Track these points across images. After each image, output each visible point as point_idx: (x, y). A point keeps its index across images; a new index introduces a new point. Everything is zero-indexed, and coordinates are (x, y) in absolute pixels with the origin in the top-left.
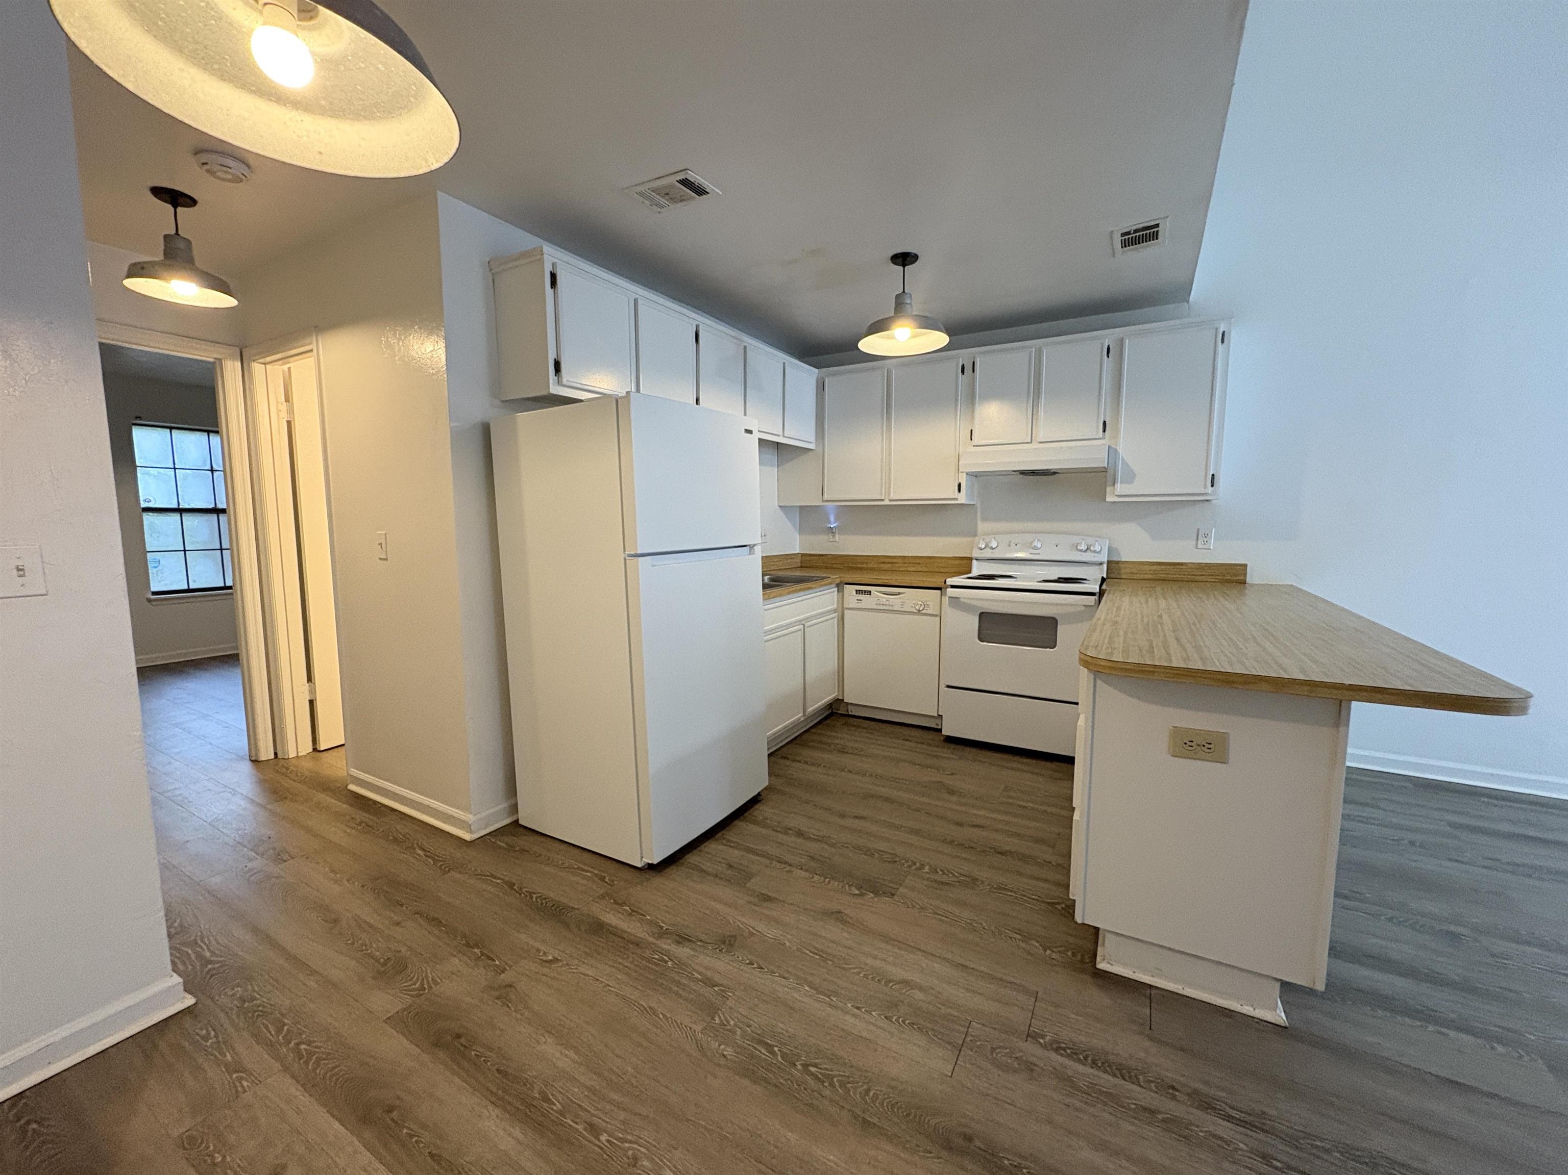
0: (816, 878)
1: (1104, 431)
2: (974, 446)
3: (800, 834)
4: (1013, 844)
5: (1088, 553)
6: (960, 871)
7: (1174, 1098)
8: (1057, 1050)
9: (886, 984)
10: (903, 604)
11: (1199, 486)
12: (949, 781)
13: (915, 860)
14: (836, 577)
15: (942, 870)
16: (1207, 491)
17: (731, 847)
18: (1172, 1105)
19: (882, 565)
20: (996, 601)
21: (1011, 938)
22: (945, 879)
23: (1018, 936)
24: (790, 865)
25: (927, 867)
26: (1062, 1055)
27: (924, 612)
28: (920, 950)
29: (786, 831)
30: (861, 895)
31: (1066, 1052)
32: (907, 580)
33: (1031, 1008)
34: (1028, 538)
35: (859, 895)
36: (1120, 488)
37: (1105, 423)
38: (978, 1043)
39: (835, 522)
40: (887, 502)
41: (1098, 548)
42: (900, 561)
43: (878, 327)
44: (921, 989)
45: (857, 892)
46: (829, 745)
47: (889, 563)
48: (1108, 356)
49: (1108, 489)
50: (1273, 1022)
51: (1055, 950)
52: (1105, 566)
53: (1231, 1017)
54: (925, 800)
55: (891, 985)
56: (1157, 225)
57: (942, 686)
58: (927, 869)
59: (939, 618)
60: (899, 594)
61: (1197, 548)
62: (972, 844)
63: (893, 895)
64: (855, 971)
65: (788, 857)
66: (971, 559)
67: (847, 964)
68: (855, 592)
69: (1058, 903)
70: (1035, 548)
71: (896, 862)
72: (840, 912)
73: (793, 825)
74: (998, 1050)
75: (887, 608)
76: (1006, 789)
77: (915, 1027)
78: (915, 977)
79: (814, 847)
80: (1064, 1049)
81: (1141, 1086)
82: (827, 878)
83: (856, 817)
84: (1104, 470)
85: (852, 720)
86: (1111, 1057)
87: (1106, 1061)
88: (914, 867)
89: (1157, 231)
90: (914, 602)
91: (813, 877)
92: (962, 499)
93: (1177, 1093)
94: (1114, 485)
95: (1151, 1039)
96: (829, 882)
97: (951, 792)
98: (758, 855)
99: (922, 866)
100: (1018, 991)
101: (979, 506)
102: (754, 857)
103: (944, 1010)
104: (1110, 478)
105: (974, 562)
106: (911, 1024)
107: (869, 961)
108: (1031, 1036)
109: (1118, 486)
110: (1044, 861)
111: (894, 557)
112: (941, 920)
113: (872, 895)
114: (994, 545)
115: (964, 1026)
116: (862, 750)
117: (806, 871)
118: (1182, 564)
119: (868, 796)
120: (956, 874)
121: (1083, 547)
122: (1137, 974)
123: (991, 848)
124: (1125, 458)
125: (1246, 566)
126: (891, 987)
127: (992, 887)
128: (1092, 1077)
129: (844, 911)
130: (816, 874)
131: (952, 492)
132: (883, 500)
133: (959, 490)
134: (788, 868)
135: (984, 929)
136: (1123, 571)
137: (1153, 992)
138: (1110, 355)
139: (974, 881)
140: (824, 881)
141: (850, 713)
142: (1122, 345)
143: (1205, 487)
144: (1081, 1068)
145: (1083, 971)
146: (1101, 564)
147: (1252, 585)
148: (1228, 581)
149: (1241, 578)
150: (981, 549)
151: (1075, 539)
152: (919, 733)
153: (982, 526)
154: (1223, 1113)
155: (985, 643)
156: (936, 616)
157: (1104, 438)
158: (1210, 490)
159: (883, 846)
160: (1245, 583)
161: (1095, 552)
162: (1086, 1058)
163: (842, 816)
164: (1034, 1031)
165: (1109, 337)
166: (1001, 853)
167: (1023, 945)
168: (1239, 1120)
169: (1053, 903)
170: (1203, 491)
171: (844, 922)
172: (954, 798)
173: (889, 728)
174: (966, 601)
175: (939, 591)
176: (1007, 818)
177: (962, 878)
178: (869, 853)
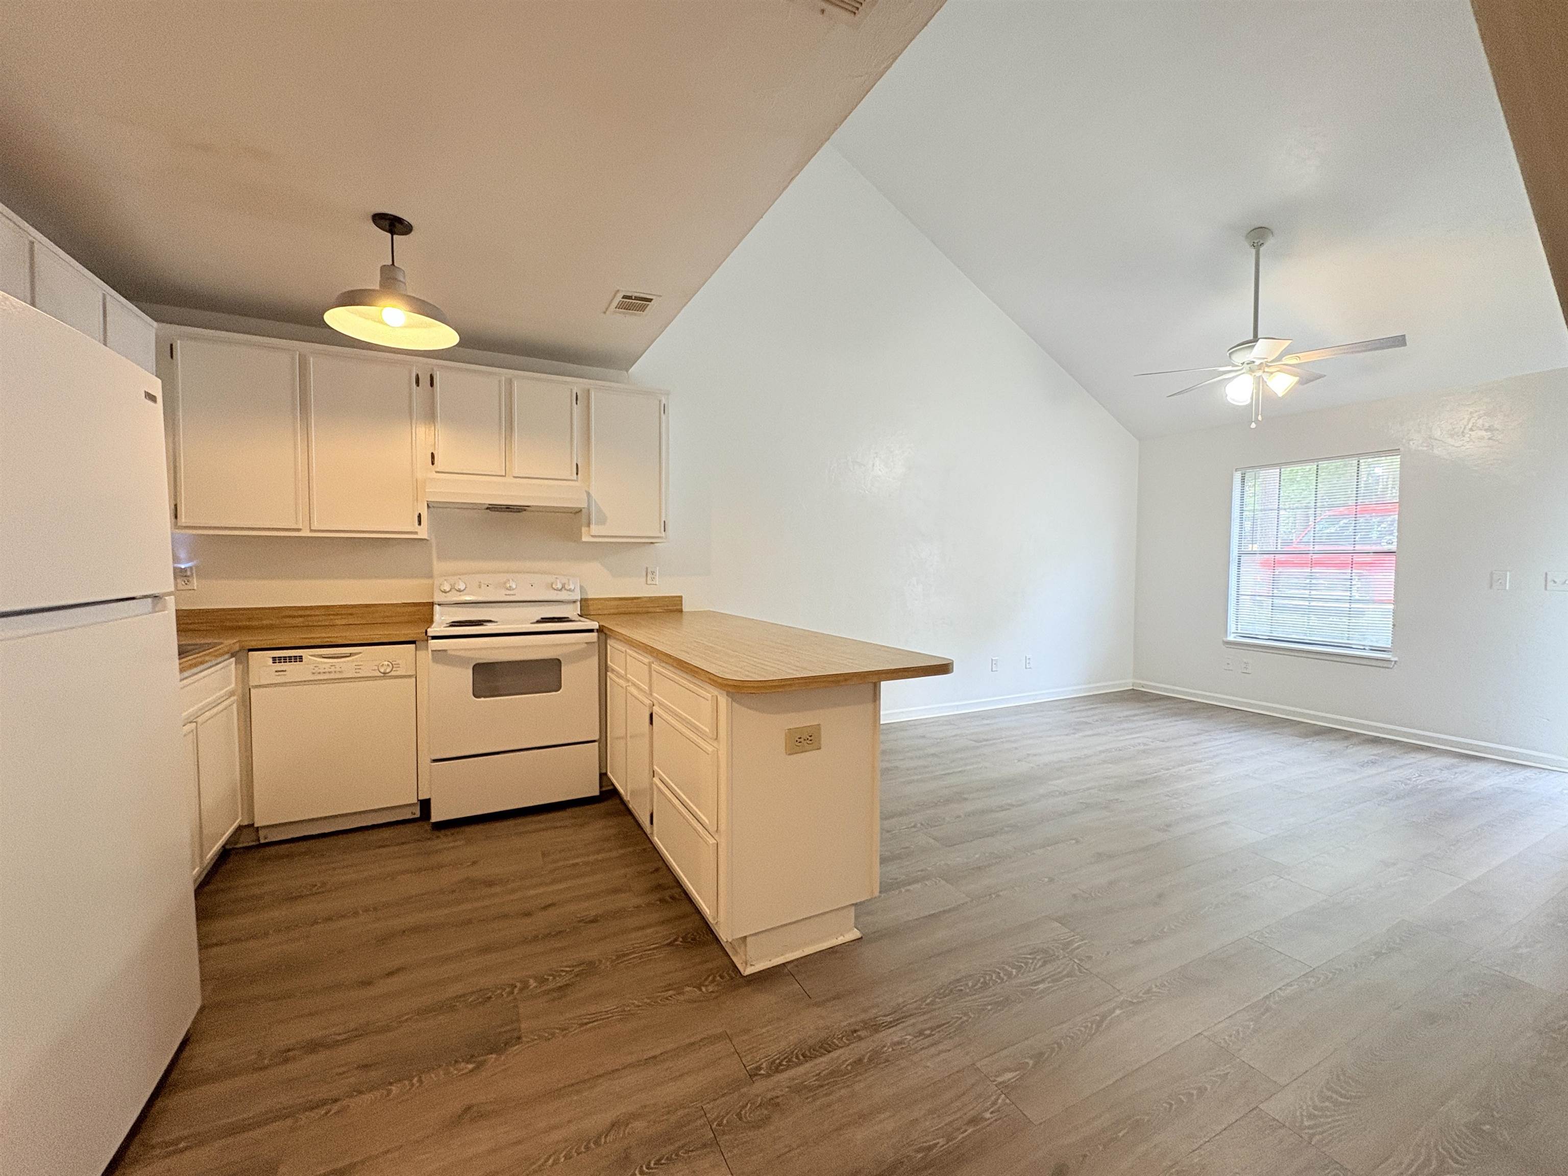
0: (395, 1089)
1: (577, 474)
2: (437, 472)
3: (313, 1047)
4: (592, 908)
5: (564, 592)
6: (569, 963)
7: (860, 1039)
8: (777, 1071)
9: (597, 1143)
10: (358, 668)
11: (653, 530)
12: (476, 873)
13: (511, 982)
14: (230, 642)
15: (550, 975)
16: (661, 535)
17: (182, 1151)
18: (863, 1045)
19: (287, 620)
20: (492, 648)
21: (667, 999)
22: (560, 982)
23: (671, 993)
24: (336, 1101)
25: (531, 981)
26: (783, 1071)
27: (393, 673)
28: (600, 1076)
29: (285, 1056)
30: (479, 1066)
31: (783, 1065)
32: (356, 636)
33: (733, 1050)
34: (502, 578)
35: (477, 1068)
36: (595, 529)
37: (577, 465)
38: (725, 1122)
39: (190, 560)
40: (306, 533)
41: (572, 587)
42: (323, 612)
43: (352, 298)
44: (634, 1116)
45: (470, 1066)
46: (261, 897)
47: (301, 616)
48: (577, 403)
49: (584, 529)
50: (856, 938)
51: (707, 983)
52: (579, 603)
53: (836, 952)
54: (467, 906)
55: (603, 1140)
56: (650, 300)
57: (425, 761)
58: (532, 983)
59: (414, 679)
60: (351, 655)
61: (647, 584)
62: (557, 929)
63: (519, 1038)
64: (551, 1161)
65: (323, 1092)
66: (432, 604)
67: (534, 1163)
68: (271, 660)
69: (676, 940)
70: (510, 589)
71: (490, 997)
72: (469, 1108)
73: (293, 1041)
74: (743, 1112)
75: (332, 676)
76: (544, 855)
77: (663, 1161)
78: (621, 1110)
79: (356, 1051)
80: (780, 1064)
81: (841, 1047)
82: (413, 1077)
83: (390, 974)
84: (579, 511)
85: (273, 850)
86: (811, 1042)
87: (810, 1048)
88: (516, 991)
89: (648, 305)
90: (377, 663)
91: (389, 1092)
92: (423, 532)
93: (859, 1033)
94: (589, 525)
95: (817, 1005)
96: (420, 1081)
97: (490, 884)
98: (259, 1125)
99: (526, 986)
100: (712, 1043)
101: (433, 541)
102: (256, 1134)
103: (673, 1119)
104: (584, 520)
105: (437, 608)
106: (658, 1162)
107: (556, 1136)
108: (753, 1075)
109: (593, 526)
110: (634, 907)
111: (311, 608)
112: (594, 1028)
113: (494, 1056)
114: (462, 587)
115: (701, 1117)
116: (324, 884)
117: (371, 1090)
118: (638, 598)
119: (384, 939)
120: (568, 969)
121: (559, 586)
122: (772, 961)
123: (579, 922)
124: (597, 500)
125: (681, 597)
126: (605, 1142)
127: (612, 961)
128: (813, 1070)
129: (474, 1102)
130: (391, 1084)
131: (413, 526)
132: (299, 530)
133: (420, 523)
134: (336, 1108)
135: (639, 1006)
136: (591, 608)
137: (789, 967)
138: (578, 402)
139: (589, 969)
140: (413, 1085)
141: (262, 841)
142: (589, 394)
143: (660, 532)
144: (801, 1069)
145: (737, 987)
146: (575, 602)
147: (685, 612)
148: (671, 611)
149: (679, 607)
150: (445, 592)
151: (550, 579)
152: (387, 833)
153: (438, 566)
154: (885, 1024)
155: (482, 699)
156: (410, 676)
157: (577, 480)
158: (663, 534)
159: (457, 989)
160: (681, 611)
161: (570, 590)
162: (797, 1057)
163: (367, 983)
164: (751, 1069)
165: (578, 385)
166: (592, 922)
167: (681, 998)
168: (894, 1021)
169: (671, 942)
170: (659, 535)
171: (482, 1116)
172: (497, 889)
173: (342, 841)
174: (453, 653)
175: (414, 646)
176: (569, 884)
177: (577, 969)
178: (448, 1007)
